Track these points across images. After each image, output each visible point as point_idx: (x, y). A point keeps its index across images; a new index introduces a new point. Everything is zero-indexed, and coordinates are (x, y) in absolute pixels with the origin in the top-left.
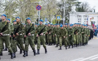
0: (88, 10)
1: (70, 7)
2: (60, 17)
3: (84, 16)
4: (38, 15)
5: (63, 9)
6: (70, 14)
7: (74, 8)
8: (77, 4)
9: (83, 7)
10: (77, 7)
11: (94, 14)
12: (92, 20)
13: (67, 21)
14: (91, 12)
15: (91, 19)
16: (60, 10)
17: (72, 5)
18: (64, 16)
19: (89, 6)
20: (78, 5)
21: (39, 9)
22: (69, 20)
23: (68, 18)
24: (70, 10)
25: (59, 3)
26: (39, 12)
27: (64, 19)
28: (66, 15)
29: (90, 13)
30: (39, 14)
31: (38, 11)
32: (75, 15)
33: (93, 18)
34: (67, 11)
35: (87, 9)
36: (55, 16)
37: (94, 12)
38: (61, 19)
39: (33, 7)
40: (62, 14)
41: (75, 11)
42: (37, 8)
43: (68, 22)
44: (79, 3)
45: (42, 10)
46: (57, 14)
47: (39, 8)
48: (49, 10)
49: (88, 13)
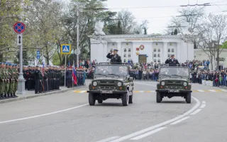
0: (132, 30)
1: (91, 23)
2: (68, 47)
3: (123, 43)
4: (18, 44)
5: (75, 29)
6: (91, 39)
7: (100, 26)
8: (108, 16)
9: (119, 23)
10: (107, 23)
11: (143, 38)
12: (141, 52)
13: (85, 55)
14: (138, 33)
15: (138, 49)
16: (69, 32)
17: (95, 19)
18: (78, 44)
19: (134, 21)
20: (108, 19)
21: (19, 32)
22: (89, 54)
23: (87, 48)
24: (92, 31)
25: (65, 16)
26: (20, 37)
27: (78, 52)
28: (83, 42)
29: (136, 35)
30: (20, 42)
31: (18, 36)
32: (103, 41)
33: (142, 47)
34: (85, 32)
35: (129, 28)
36: (59, 45)
37: (145, 33)
38: (72, 52)
39: (7, 25)
40: (74, 40)
41: (103, 33)
42: (16, 28)
43: (88, 57)
44: (111, 14)
45: (28, 33)
46: (63, 40)
47: (19, 27)
48: (45, 32)
49: (132, 36)
